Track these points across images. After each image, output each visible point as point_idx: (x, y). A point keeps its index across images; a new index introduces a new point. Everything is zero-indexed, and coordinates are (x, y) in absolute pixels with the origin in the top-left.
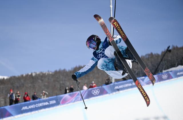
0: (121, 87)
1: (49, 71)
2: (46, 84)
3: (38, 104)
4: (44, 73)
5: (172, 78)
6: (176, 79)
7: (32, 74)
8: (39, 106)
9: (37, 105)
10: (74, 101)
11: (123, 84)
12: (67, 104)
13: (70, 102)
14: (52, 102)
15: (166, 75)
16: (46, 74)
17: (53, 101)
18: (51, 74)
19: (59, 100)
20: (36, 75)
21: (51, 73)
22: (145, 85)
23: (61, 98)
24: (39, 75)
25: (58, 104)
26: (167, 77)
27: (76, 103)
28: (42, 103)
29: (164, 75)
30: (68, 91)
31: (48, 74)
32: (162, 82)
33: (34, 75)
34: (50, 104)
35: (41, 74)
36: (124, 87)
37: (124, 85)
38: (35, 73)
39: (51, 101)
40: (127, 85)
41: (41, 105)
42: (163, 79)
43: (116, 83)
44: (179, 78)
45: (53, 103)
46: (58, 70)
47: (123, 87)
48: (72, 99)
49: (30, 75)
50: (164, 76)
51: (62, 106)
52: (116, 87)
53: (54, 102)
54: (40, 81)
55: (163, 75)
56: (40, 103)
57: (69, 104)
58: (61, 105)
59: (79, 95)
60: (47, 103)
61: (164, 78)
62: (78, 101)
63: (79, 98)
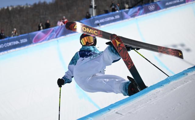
0: (102, 21)
1: (27, 4)
2: (25, 19)
3: (6, 43)
4: (22, 6)
5: (160, 9)
6: (164, 9)
7: (8, 8)
8: (8, 46)
9: (6, 45)
10: (49, 39)
11: (104, 18)
12: (41, 42)
13: (43, 41)
14: (22, 41)
15: (154, 5)
16: (25, 8)
17: (24, 39)
18: (30, 8)
19: (31, 39)
20: (13, 9)
21: (29, 6)
22: (129, 18)
23: (34, 35)
24: (16, 8)
25: (30, 42)
26: (154, 8)
27: (50, 41)
28: (12, 42)
29: (151, 6)
30: (41, 28)
31: (26, 7)
32: (148, 14)
33: (10, 9)
34: (21, 42)
35: (19, 8)
36: (106, 21)
37: (106, 19)
38: (11, 6)
39: (22, 39)
40: (108, 19)
41: (10, 44)
42: (149, 10)
43: (97, 17)
44: (168, 9)
45: (25, 42)
46: (37, 3)
47: (104, 21)
48: (46, 36)
49: (6, 9)
50: (151, 8)
51: (35, 45)
52: (97, 22)
53: (26, 40)
54: (18, 16)
55: (149, 6)
56: (9, 42)
57: (43, 42)
58: (33, 44)
59: (54, 32)
60: (17, 42)
61: (151, 9)
62: (53, 38)
63: (54, 35)
